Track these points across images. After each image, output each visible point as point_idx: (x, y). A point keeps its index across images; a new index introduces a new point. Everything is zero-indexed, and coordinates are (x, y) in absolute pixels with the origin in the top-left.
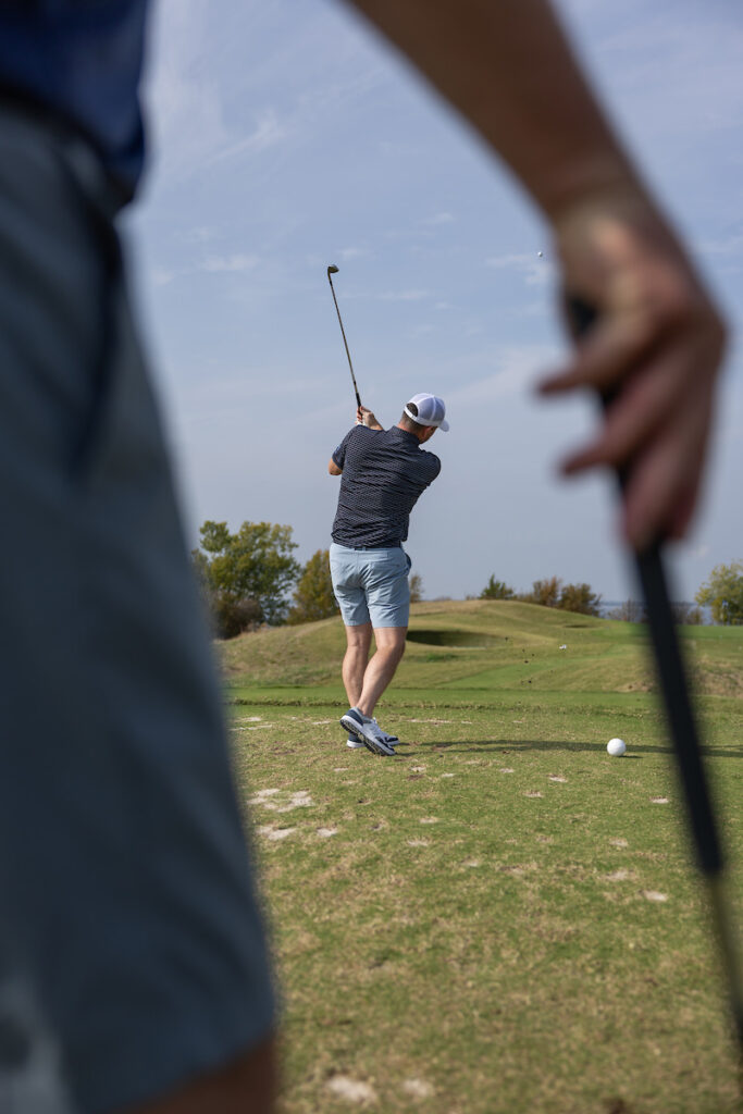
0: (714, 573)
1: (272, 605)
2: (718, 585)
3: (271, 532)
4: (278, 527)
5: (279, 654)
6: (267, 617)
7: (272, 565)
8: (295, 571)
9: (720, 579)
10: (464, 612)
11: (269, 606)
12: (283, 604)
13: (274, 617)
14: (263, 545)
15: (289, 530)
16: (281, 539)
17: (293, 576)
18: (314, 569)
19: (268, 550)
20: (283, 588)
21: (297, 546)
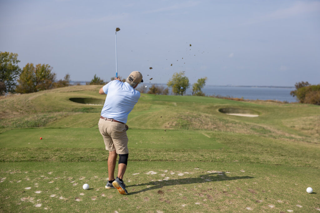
0: (174, 76)
1: (9, 85)
2: (175, 80)
3: (9, 56)
4: (12, 53)
5: (23, 107)
6: (7, 89)
7: (10, 69)
8: (19, 71)
9: (176, 78)
10: (92, 90)
11: (8, 85)
12: (14, 84)
13: (10, 89)
14: (6, 61)
15: (16, 55)
16: (13, 58)
17: (18, 73)
18: (26, 71)
19: (8, 63)
20: (14, 78)
21: (20, 61)
